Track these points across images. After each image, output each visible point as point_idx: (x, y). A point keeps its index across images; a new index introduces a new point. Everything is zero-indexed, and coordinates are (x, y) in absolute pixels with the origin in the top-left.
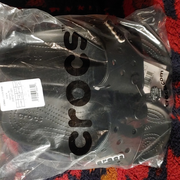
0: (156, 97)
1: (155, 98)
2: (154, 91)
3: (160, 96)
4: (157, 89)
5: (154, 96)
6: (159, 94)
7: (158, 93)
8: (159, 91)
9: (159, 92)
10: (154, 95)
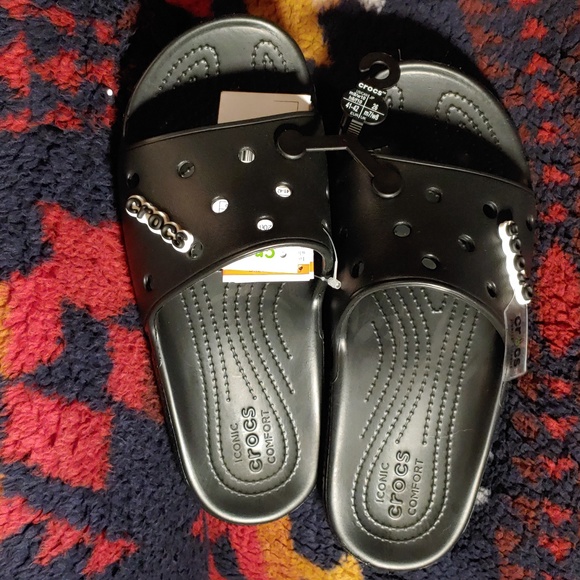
0: (376, 107)
1: (375, 114)
2: (353, 105)
3: (380, 93)
4: (355, 94)
5: (366, 113)
6: (371, 94)
7: (365, 97)
8: (362, 90)
9: (365, 91)
10: (365, 109)
